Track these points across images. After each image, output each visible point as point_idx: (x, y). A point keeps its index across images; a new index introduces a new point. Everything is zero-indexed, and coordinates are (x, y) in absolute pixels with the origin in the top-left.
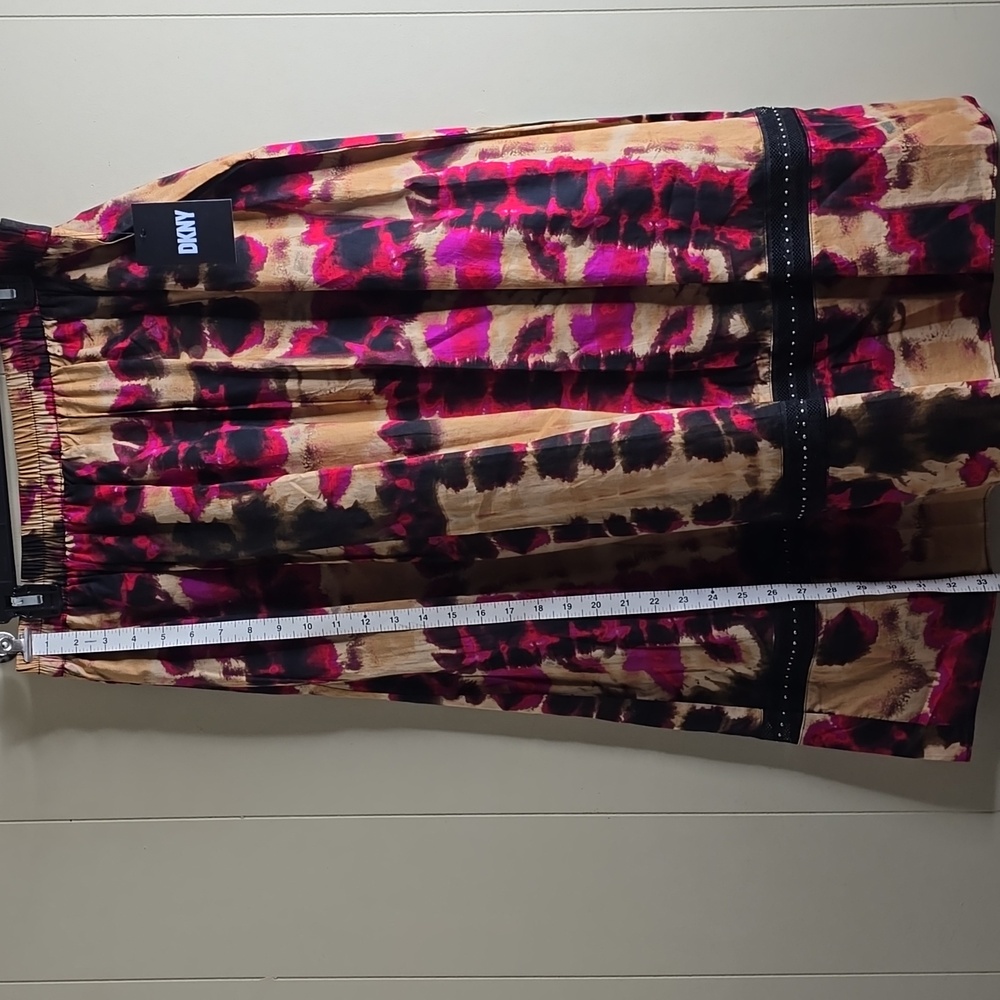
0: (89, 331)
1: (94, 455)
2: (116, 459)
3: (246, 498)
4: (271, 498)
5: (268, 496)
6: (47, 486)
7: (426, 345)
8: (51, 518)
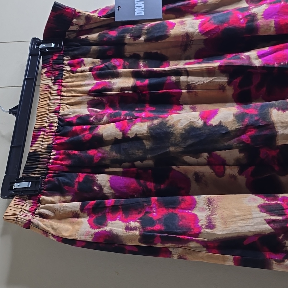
0: (85, 62)
1: (77, 112)
2: (88, 113)
3: (156, 122)
4: (170, 121)
5: (169, 120)
6: (48, 128)
7: (258, 57)
8: (47, 143)
